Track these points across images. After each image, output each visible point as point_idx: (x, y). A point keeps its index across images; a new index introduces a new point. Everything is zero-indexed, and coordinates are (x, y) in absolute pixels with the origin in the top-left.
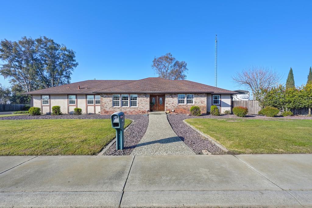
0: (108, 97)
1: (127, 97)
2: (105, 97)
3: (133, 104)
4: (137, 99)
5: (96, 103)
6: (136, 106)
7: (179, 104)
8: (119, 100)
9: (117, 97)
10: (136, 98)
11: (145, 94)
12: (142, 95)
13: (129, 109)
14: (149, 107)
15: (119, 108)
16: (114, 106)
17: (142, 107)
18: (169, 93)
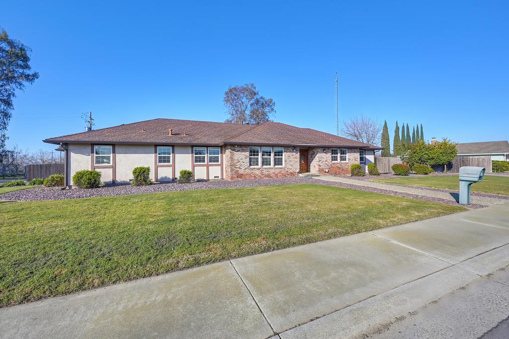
0: (243, 151)
1: (258, 152)
2: (238, 151)
3: (278, 162)
4: (283, 154)
5: (210, 161)
6: (282, 164)
7: (333, 162)
8: (258, 155)
9: (254, 152)
10: (282, 152)
11: (294, 148)
12: (290, 149)
13: (272, 171)
14: (298, 167)
15: (259, 169)
16: (250, 165)
17: (290, 167)
18: (321, 147)
